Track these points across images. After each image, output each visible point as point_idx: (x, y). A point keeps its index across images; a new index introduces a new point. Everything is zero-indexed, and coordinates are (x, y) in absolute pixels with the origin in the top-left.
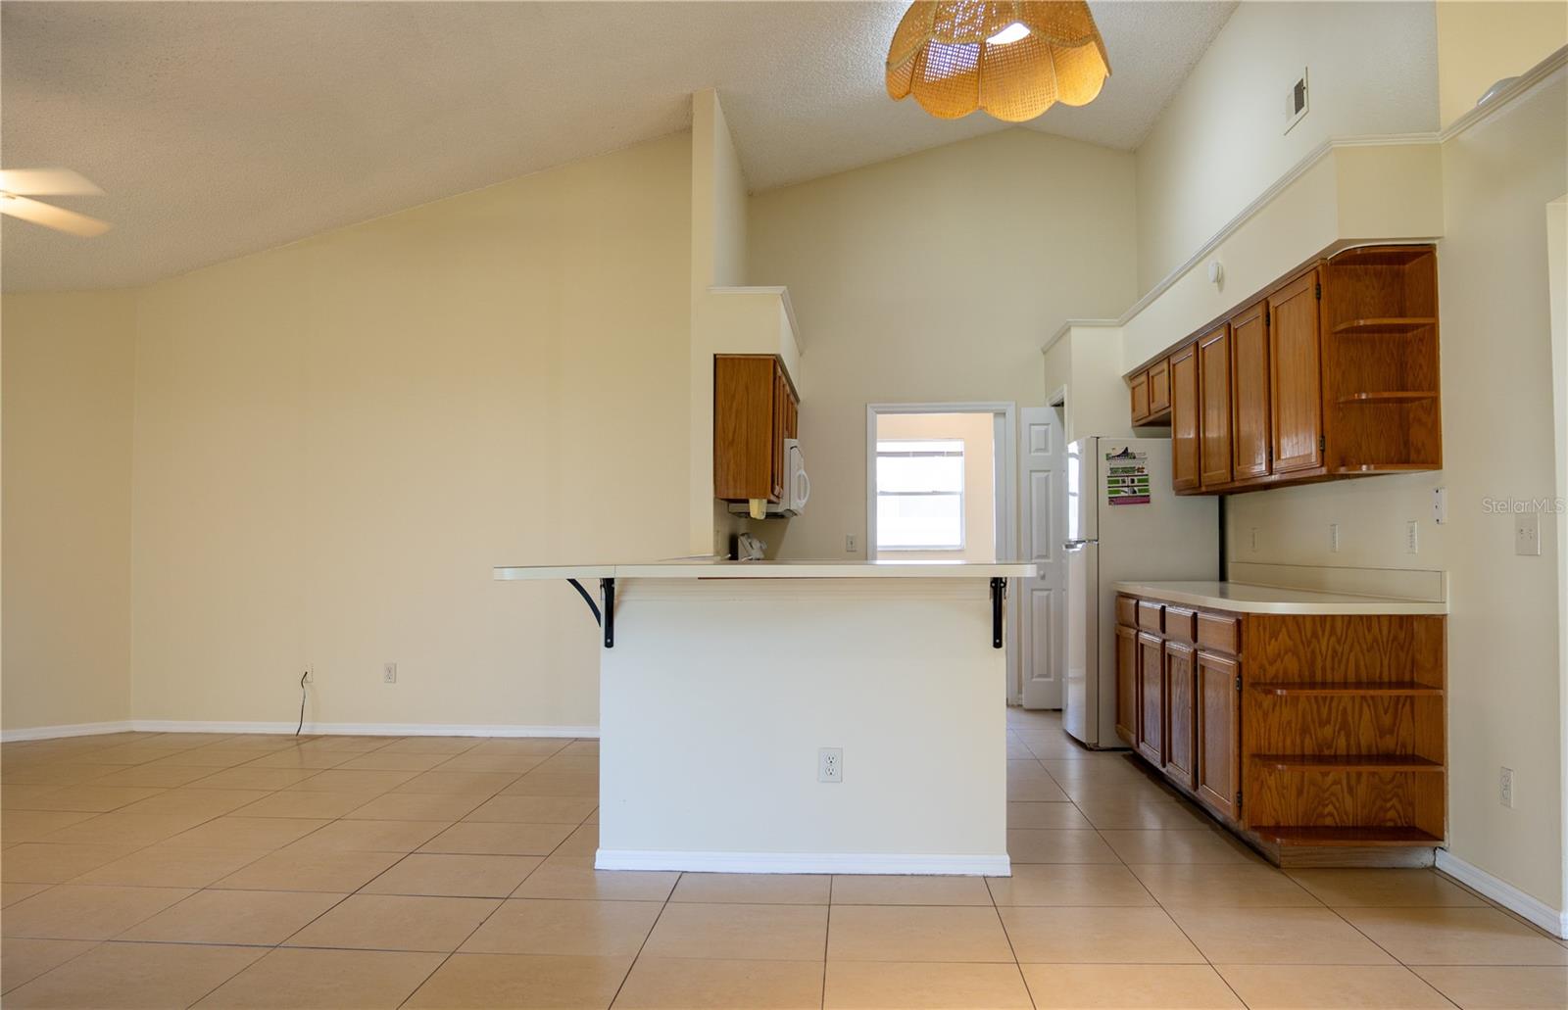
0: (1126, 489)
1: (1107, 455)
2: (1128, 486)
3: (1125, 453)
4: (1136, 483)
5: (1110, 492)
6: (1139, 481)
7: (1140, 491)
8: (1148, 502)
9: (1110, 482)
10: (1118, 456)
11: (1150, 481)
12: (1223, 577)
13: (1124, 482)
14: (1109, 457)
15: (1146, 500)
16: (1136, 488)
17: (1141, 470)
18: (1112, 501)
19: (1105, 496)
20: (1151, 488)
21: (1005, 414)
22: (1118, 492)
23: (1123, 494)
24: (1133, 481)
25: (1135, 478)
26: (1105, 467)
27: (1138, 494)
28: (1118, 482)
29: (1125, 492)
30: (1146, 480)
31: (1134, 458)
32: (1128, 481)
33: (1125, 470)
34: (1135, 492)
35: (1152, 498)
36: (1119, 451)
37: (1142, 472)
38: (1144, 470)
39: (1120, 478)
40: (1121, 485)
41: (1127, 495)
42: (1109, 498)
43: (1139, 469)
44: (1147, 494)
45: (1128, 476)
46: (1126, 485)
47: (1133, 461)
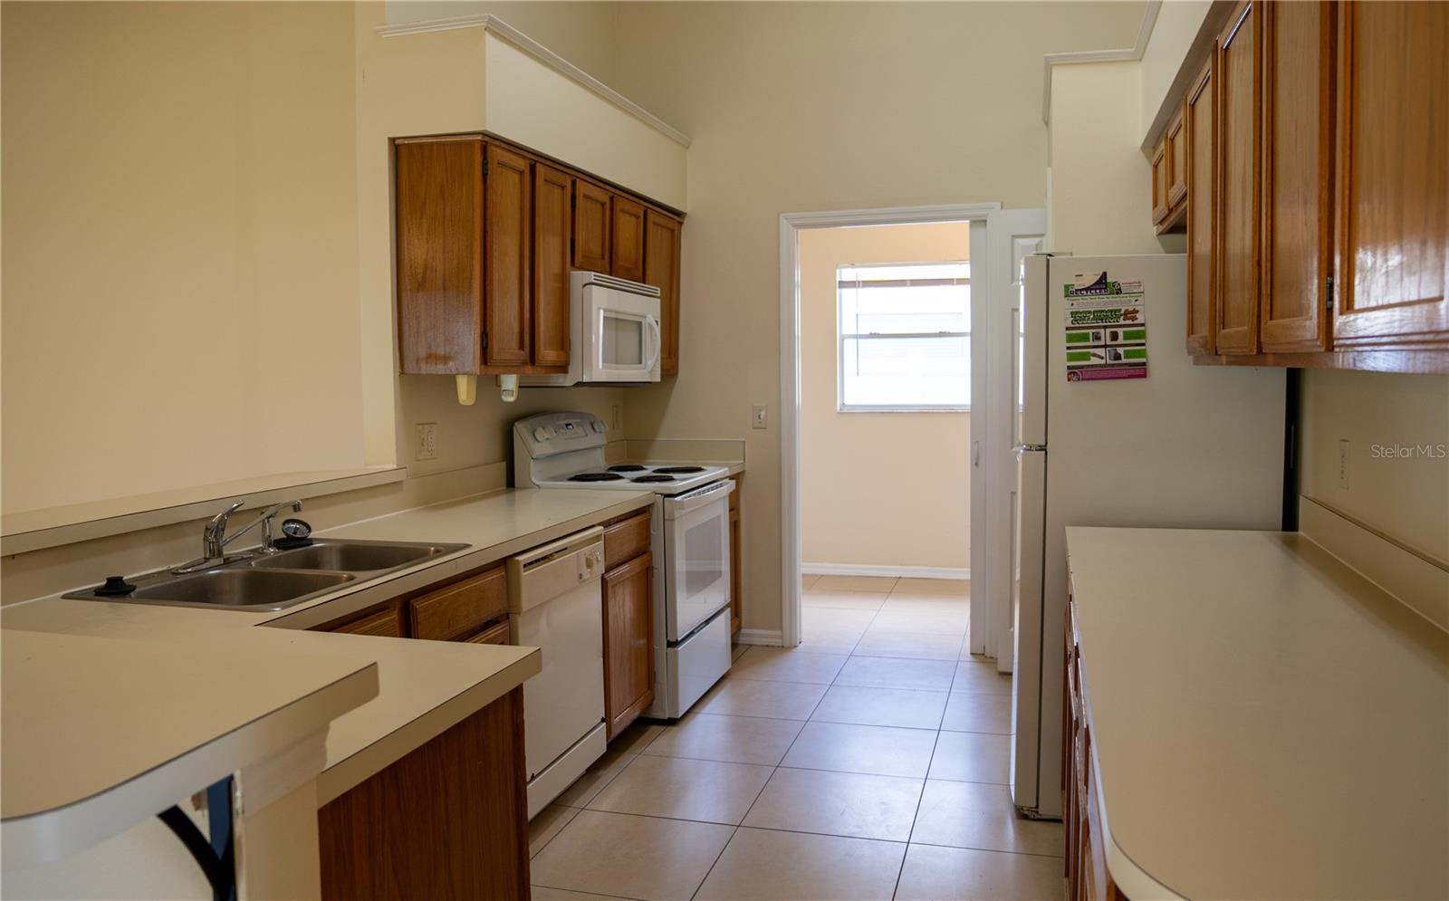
0: (1101, 352)
1: (1067, 287)
2: (1105, 346)
3: (1102, 284)
4: (1121, 340)
5: (1071, 357)
6: (1127, 335)
7: (1128, 355)
8: (1144, 376)
9: (1070, 338)
10: (1087, 289)
11: (1149, 334)
12: (1290, 521)
13: (1097, 337)
14: (1070, 292)
15: (1139, 371)
16: (1121, 350)
17: (1131, 314)
18: (1074, 373)
19: (1060, 363)
20: (1149, 348)
21: (986, 221)
22: (1086, 357)
23: (1094, 361)
24: (1115, 336)
25: (1120, 331)
26: (1062, 310)
27: (1124, 360)
28: (1085, 338)
29: (1099, 357)
30: (1142, 335)
31: (1119, 292)
32: (1105, 336)
33: (1100, 315)
34: (1117, 357)
35: (1153, 368)
36: (1090, 279)
37: (1134, 319)
38: (1138, 315)
39: (1091, 331)
40: (1091, 343)
41: (1103, 362)
42: (1069, 368)
43: (1127, 312)
44: (1144, 360)
45: (1105, 327)
46: (1102, 343)
47: (1117, 298)
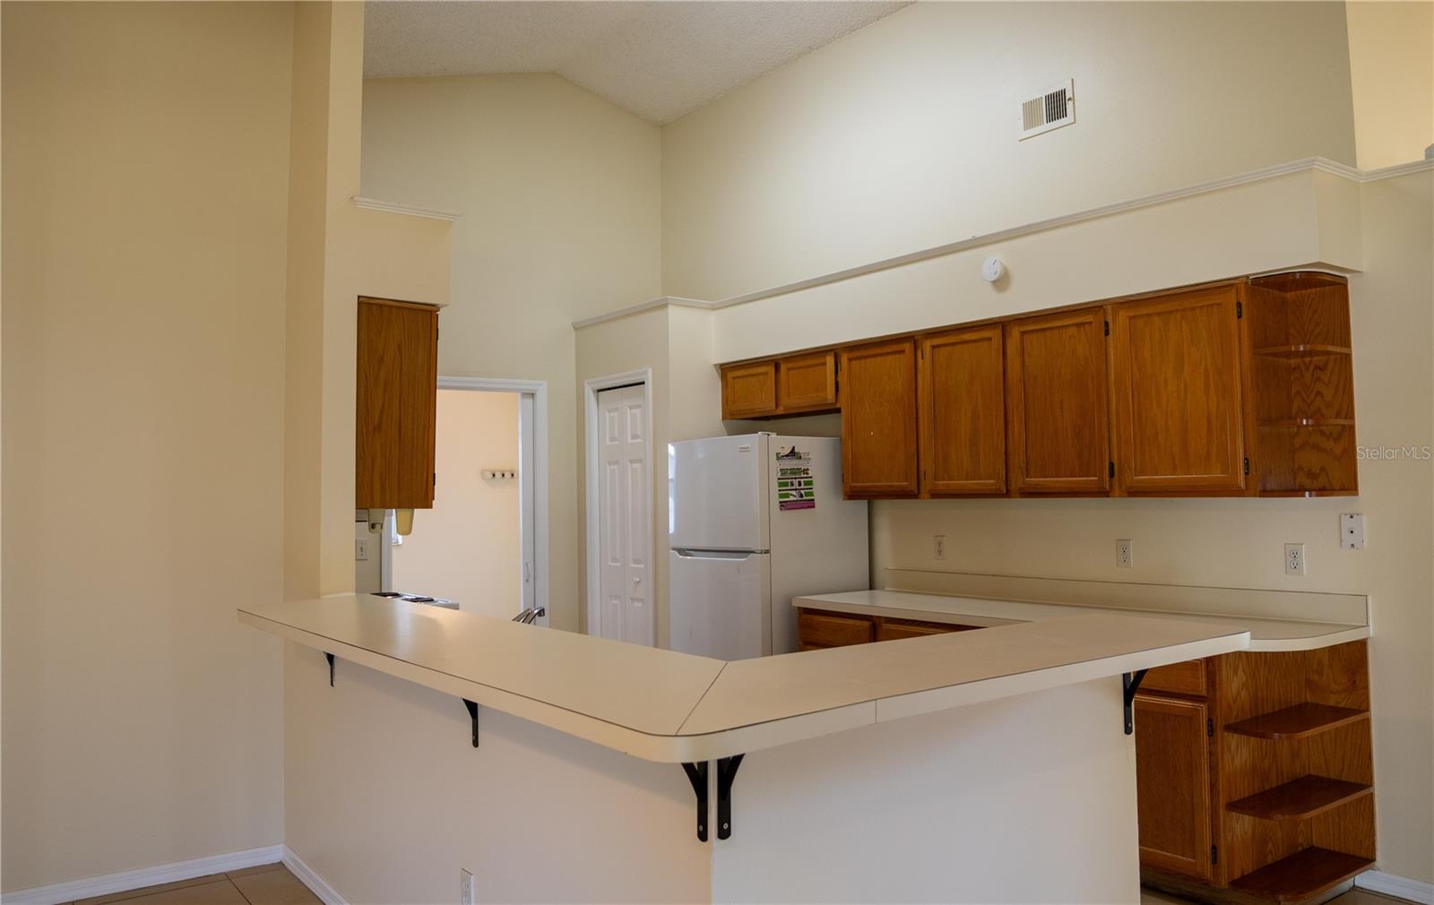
0: (794, 493)
1: (777, 454)
2: (796, 490)
3: (793, 453)
4: (802, 487)
5: (781, 496)
6: (805, 483)
7: (806, 494)
8: (814, 507)
9: (780, 485)
10: (787, 456)
11: (813, 483)
12: (872, 583)
13: (792, 485)
14: (779, 457)
15: (810, 504)
16: (803, 492)
17: (806, 471)
18: (783, 506)
19: (776, 500)
20: (814, 491)
21: (533, 394)
22: (788, 495)
23: (791, 498)
24: (800, 483)
25: (802, 480)
26: (776, 466)
27: (805, 498)
28: (786, 484)
29: (794, 496)
30: (811, 483)
31: (800, 458)
32: (796, 483)
33: (793, 471)
34: (802, 496)
35: (816, 502)
36: (787, 451)
37: (808, 474)
38: (809, 472)
39: (789, 481)
40: (789, 488)
41: (795, 499)
42: (780, 502)
43: (804, 470)
44: (812, 498)
45: (796, 478)
46: (794, 488)
47: (800, 462)
